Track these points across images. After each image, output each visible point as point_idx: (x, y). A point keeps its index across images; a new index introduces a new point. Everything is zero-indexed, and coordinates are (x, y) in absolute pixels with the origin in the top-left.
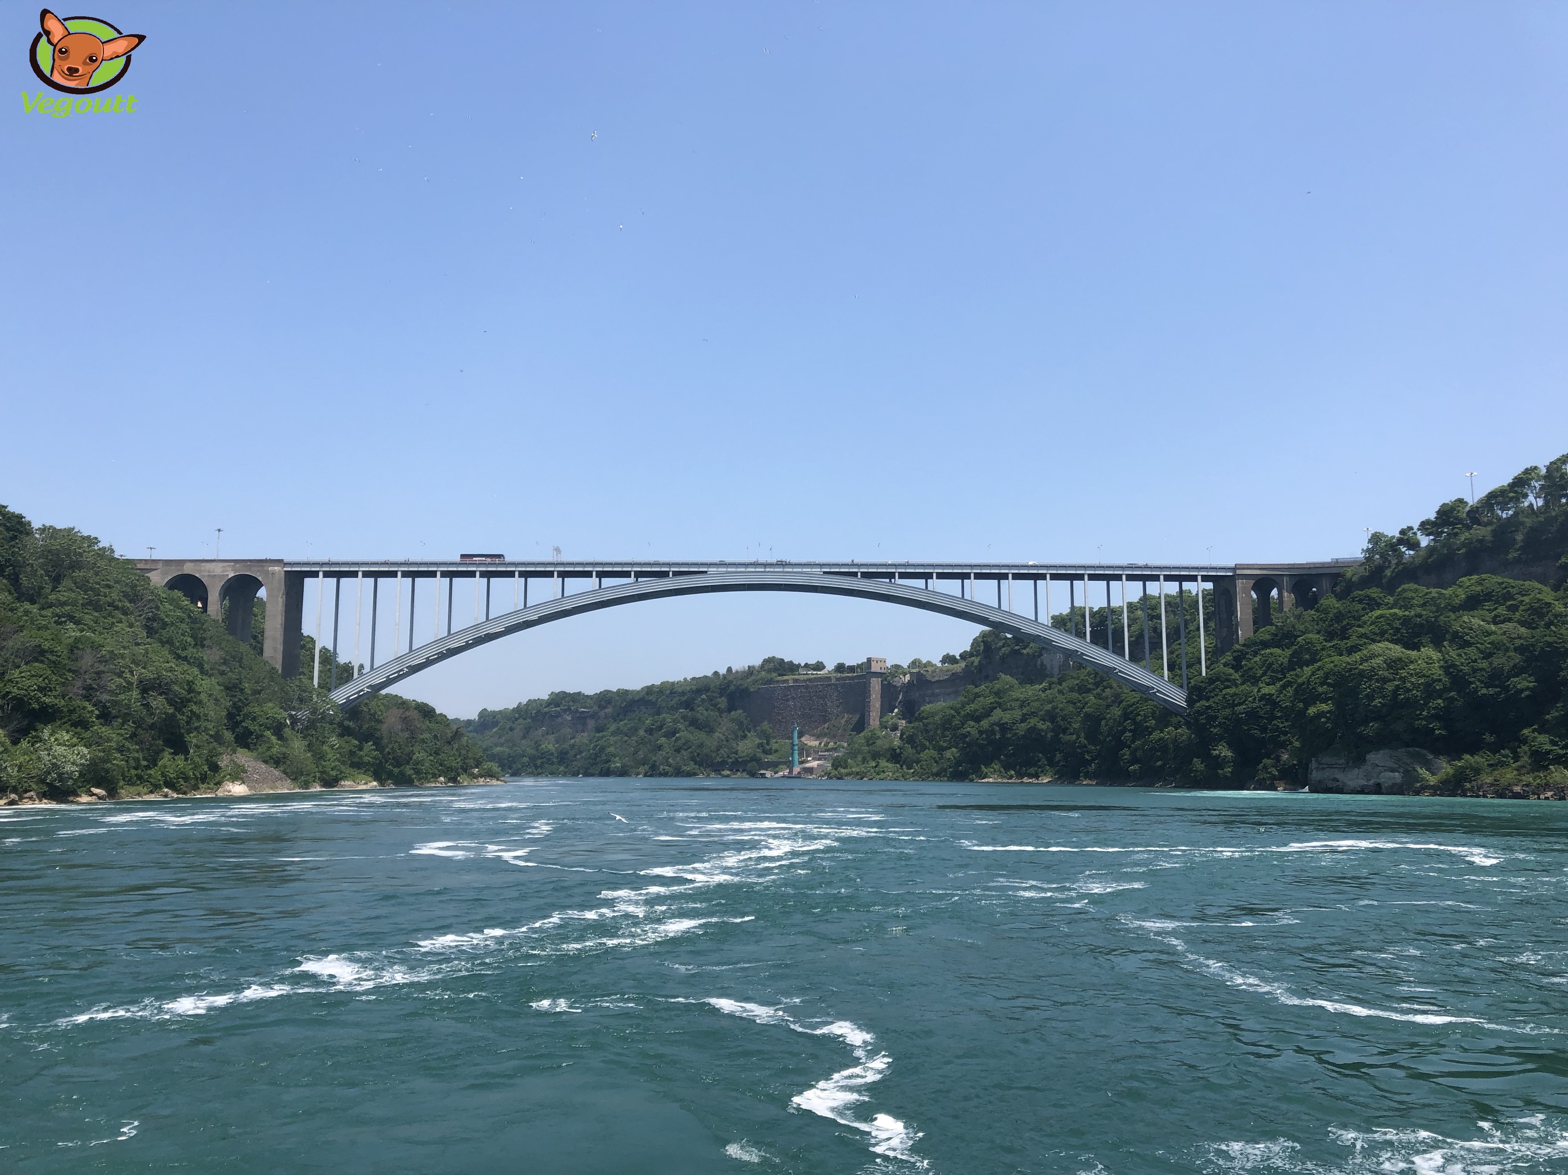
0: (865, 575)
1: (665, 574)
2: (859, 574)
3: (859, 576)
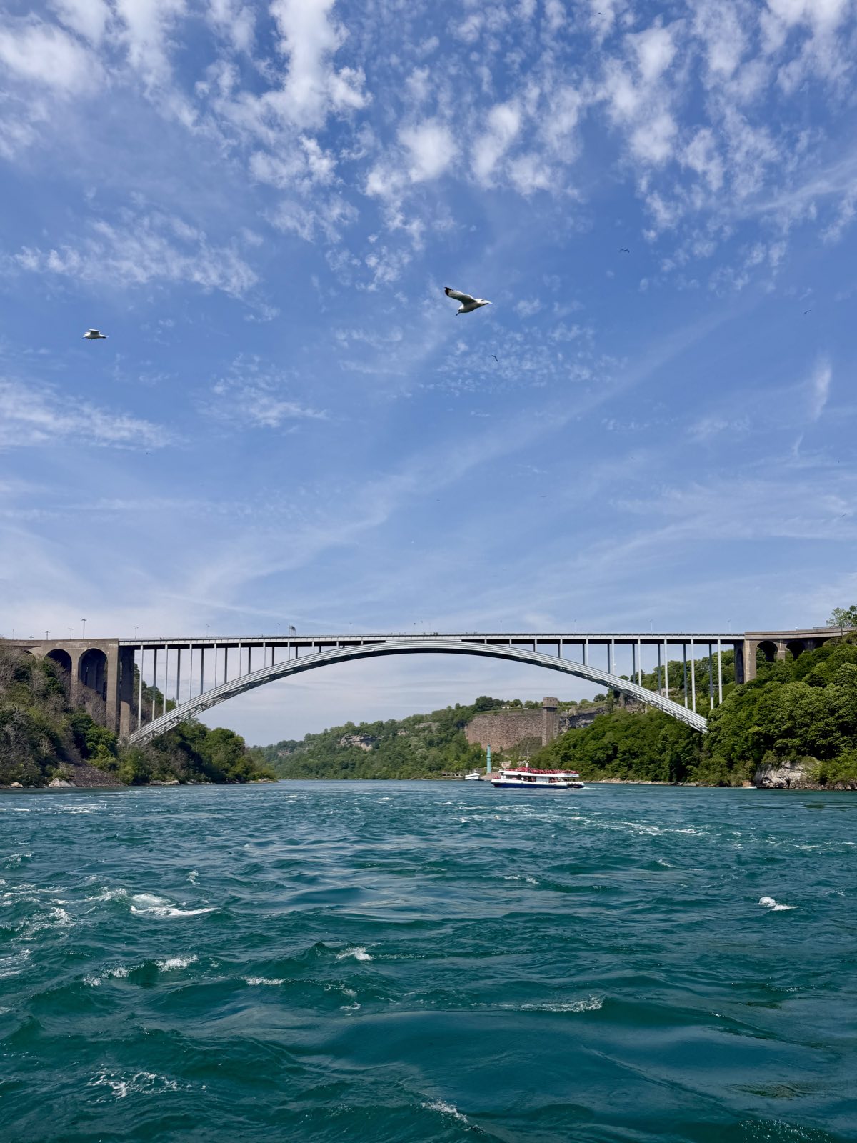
0: (490, 642)
1: (358, 643)
2: (485, 641)
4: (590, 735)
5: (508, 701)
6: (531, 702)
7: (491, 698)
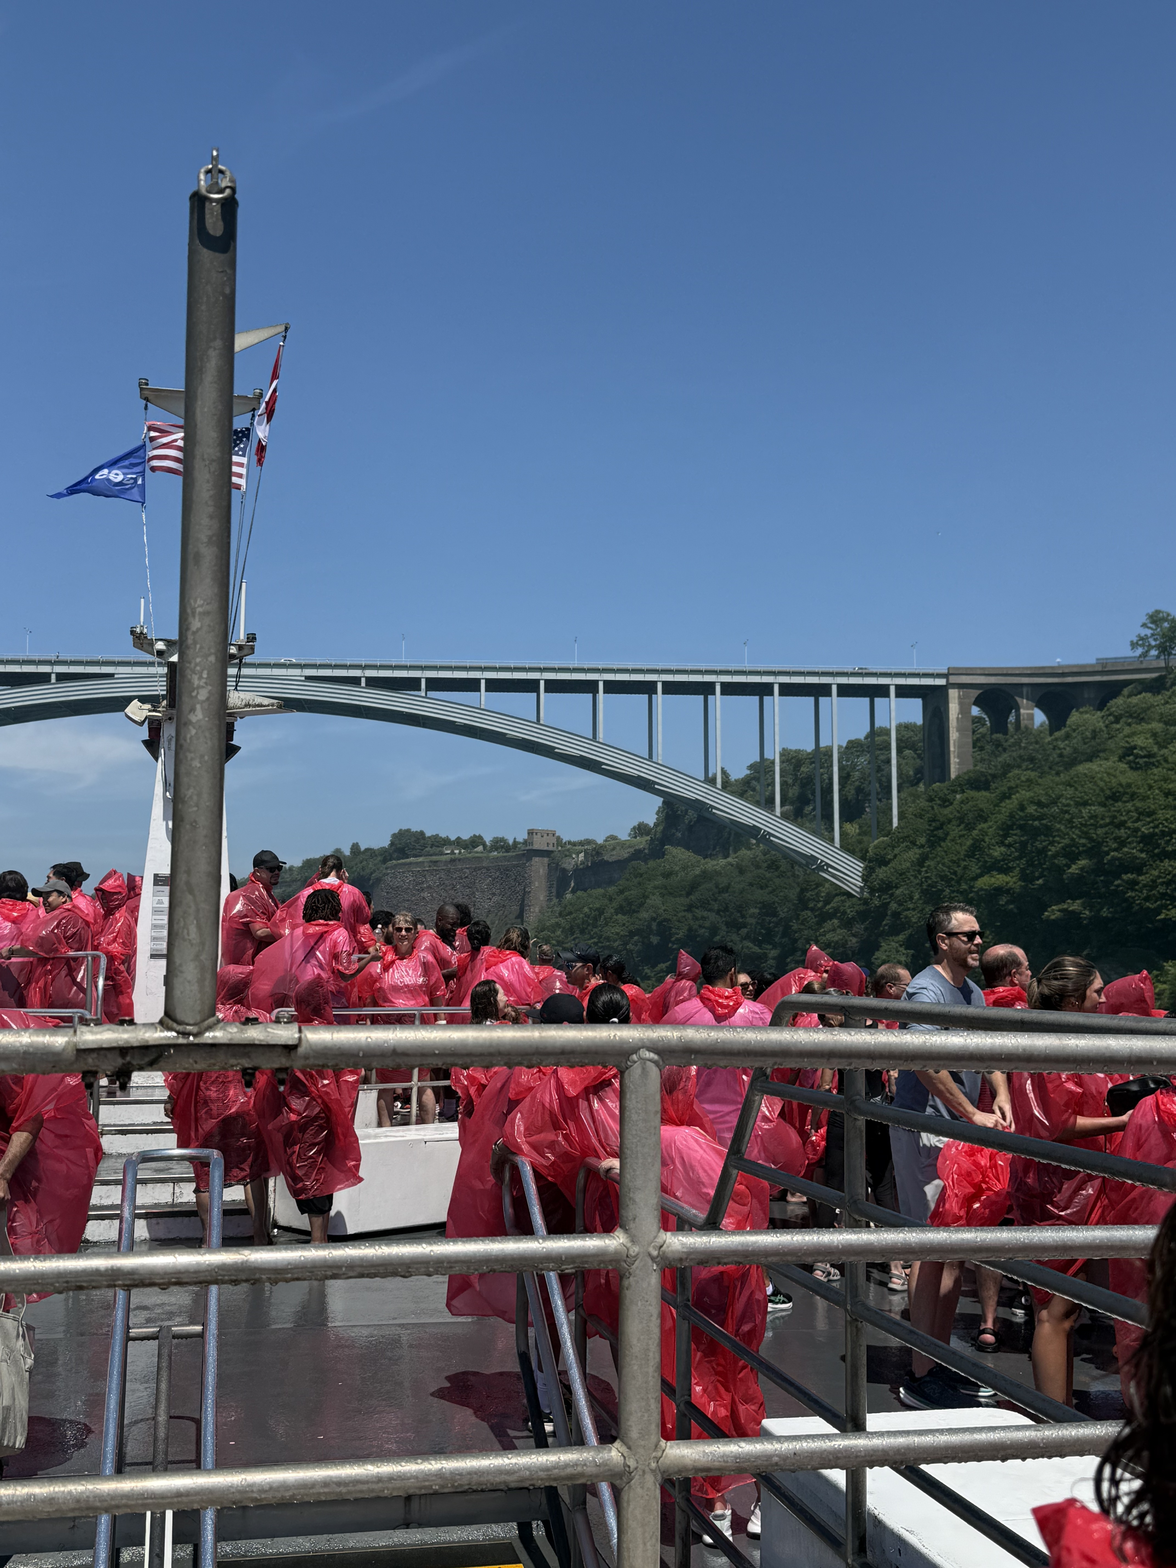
0: (373, 683)
1: (43, 678)
2: (363, 680)
3: (363, 684)
4: (615, 904)
5: (459, 838)
6: (502, 840)
7: (422, 833)
